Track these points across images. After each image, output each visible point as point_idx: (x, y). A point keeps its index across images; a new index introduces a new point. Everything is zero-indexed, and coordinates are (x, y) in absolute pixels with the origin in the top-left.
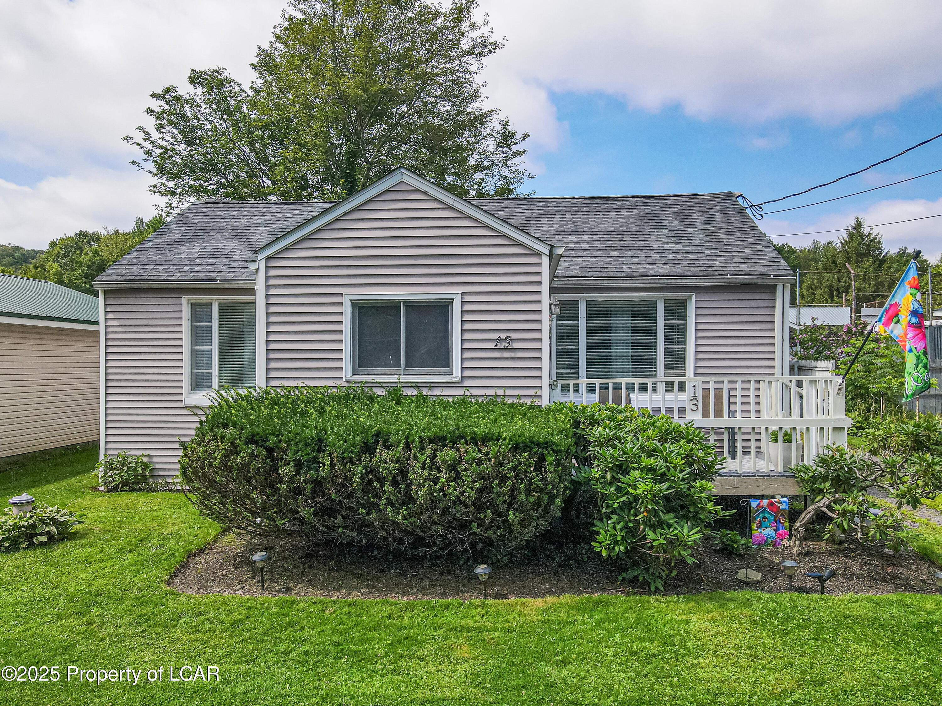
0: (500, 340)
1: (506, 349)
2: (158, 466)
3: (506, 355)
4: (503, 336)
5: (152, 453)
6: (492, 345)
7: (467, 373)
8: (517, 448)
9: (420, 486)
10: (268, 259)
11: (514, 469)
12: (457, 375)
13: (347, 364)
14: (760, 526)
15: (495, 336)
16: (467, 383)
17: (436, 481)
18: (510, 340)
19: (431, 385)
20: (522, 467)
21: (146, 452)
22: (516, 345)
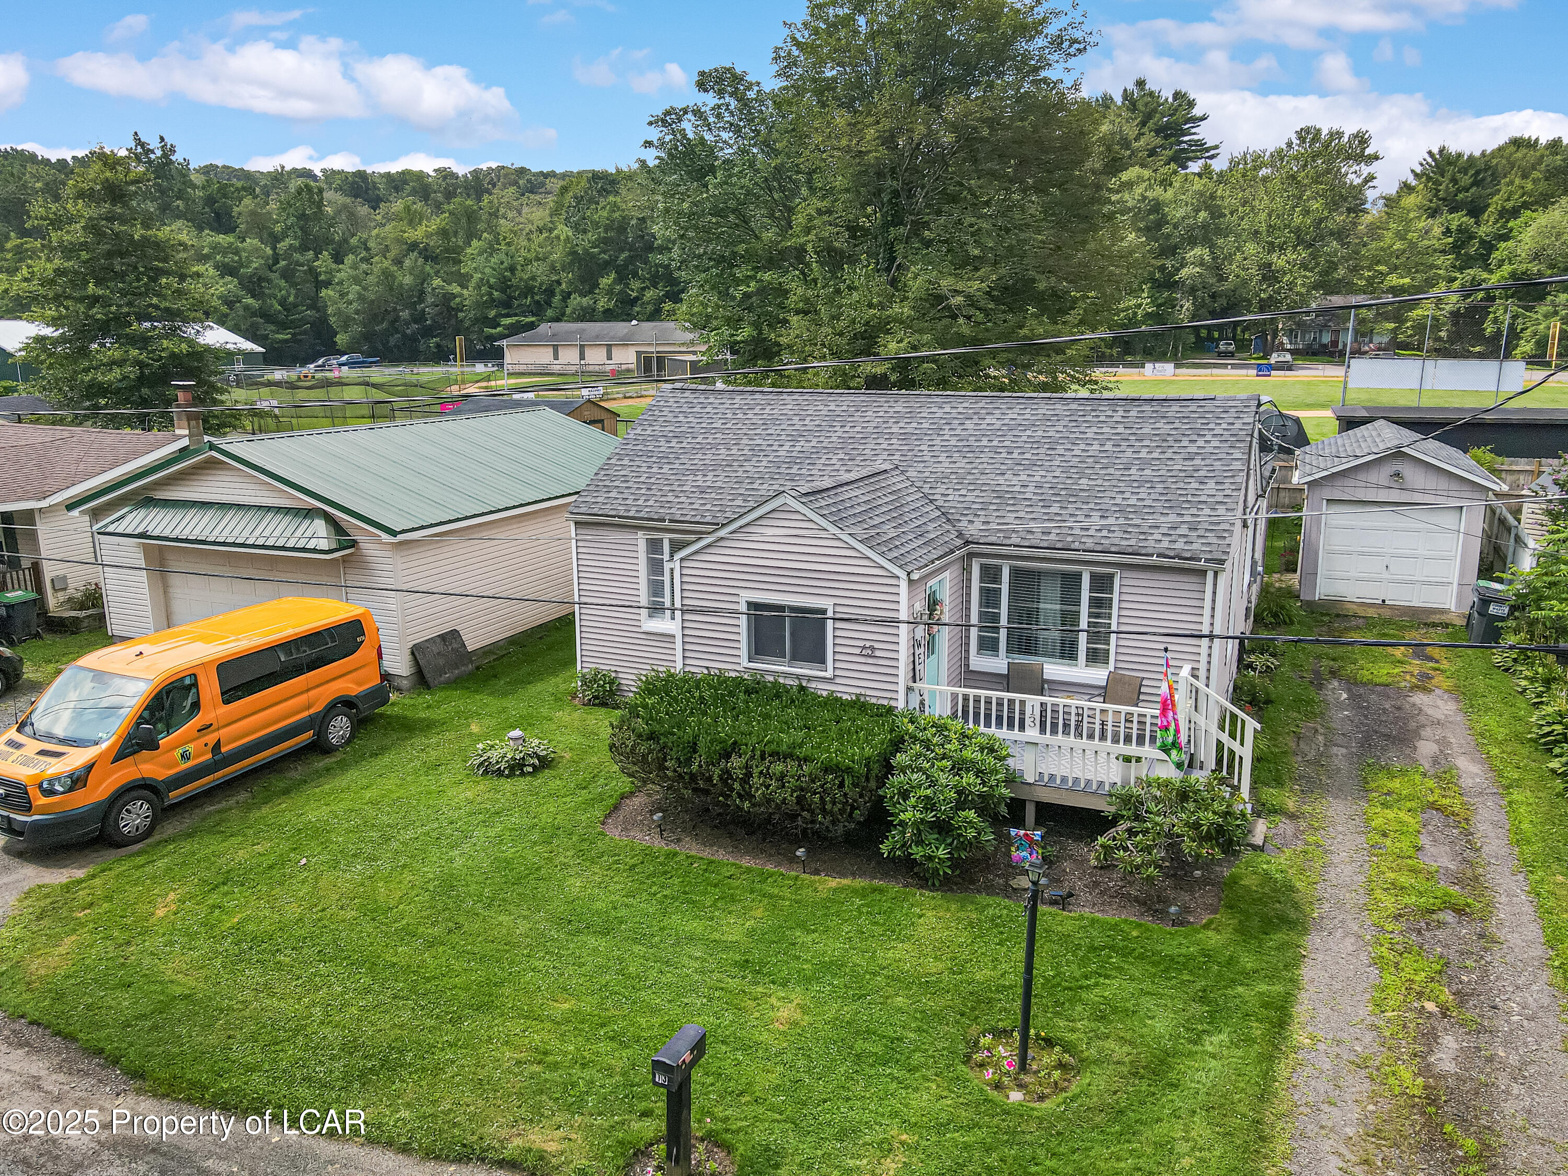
0: (864, 648)
1: (868, 656)
2: (623, 682)
3: (870, 661)
4: (868, 644)
5: (618, 669)
6: (858, 651)
7: (838, 673)
8: (827, 770)
9: (757, 789)
10: (682, 560)
11: (822, 786)
12: (829, 674)
13: (744, 652)
14: (1018, 849)
15: (861, 644)
16: (838, 680)
17: (767, 787)
18: (872, 648)
19: (810, 679)
20: (828, 785)
21: (613, 669)
22: (878, 653)
